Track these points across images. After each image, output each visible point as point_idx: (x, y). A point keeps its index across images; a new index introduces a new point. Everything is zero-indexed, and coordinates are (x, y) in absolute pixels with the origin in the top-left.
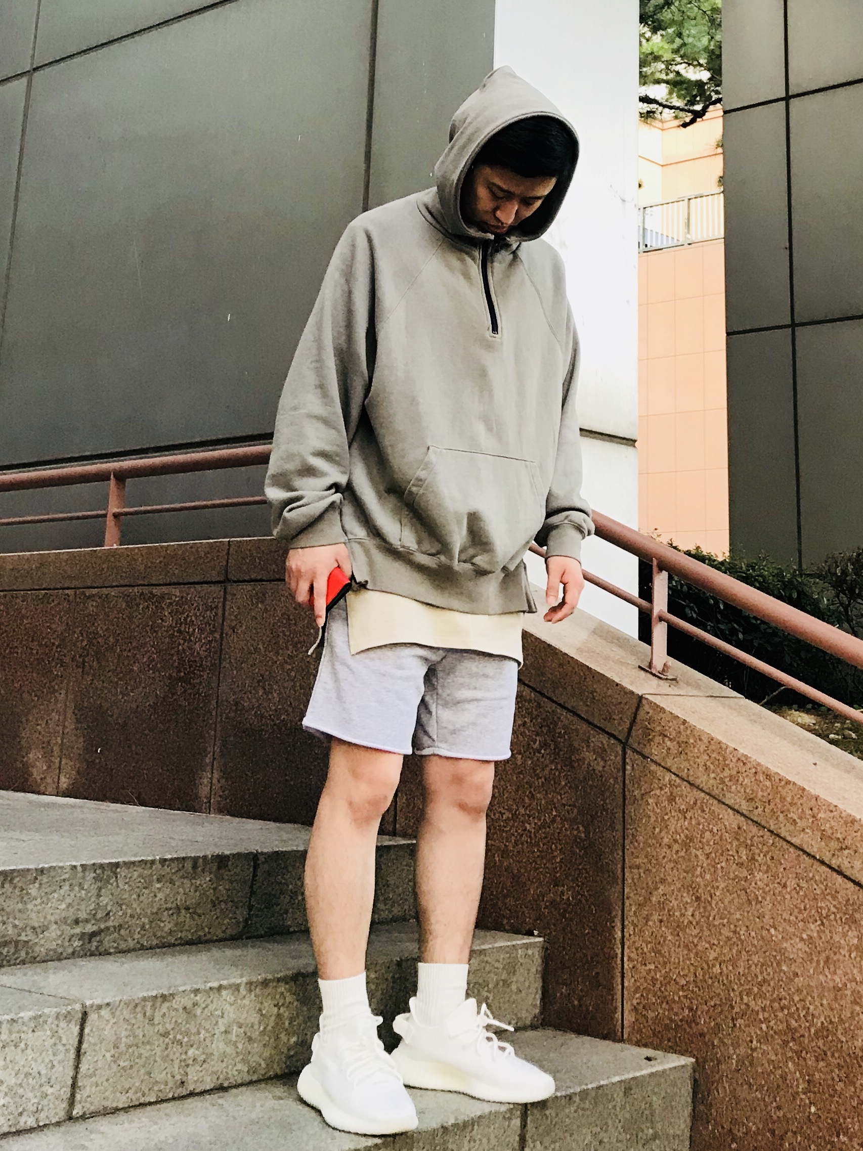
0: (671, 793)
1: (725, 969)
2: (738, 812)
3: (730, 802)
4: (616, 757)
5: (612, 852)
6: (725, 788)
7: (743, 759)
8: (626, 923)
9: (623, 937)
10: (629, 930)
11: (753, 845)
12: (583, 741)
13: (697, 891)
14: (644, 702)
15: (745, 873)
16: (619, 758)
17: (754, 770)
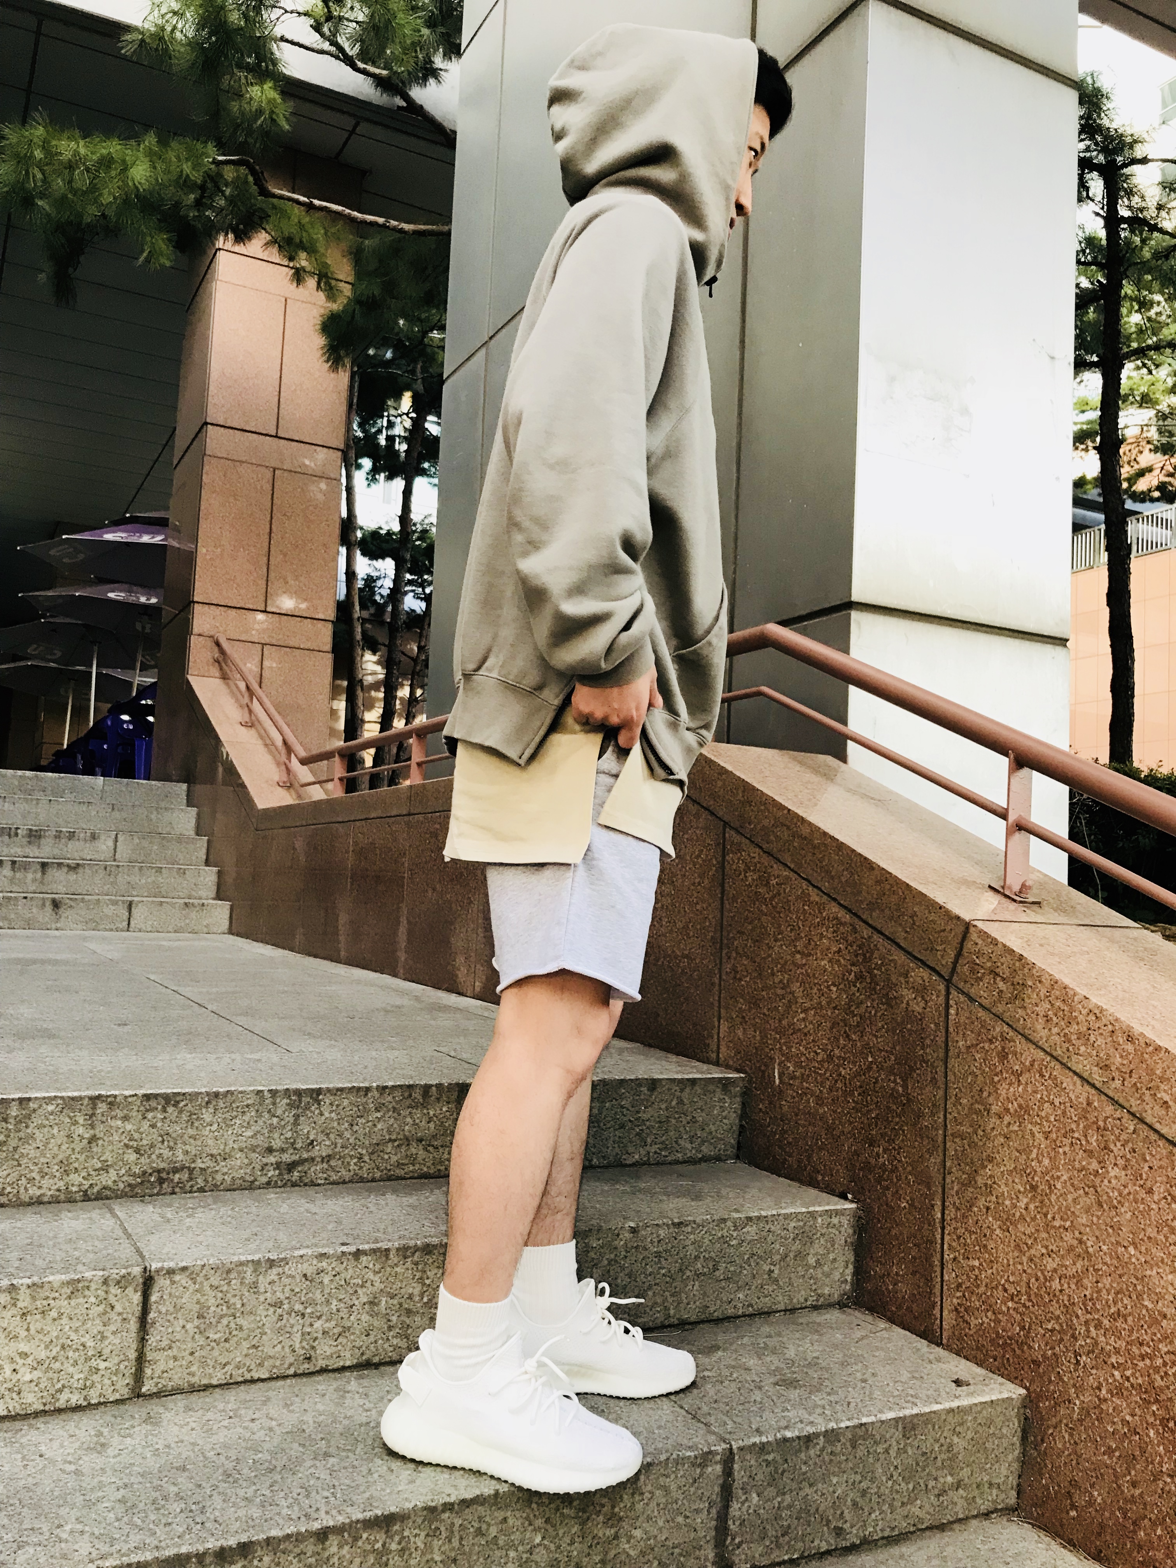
0: (1003, 1048)
1: (1066, 1286)
2: (1088, 1083)
3: (1078, 1068)
4: (938, 996)
5: (933, 1114)
6: (1071, 1048)
7: (1097, 1012)
8: (947, 1204)
9: (943, 1219)
10: (950, 1213)
11: (1105, 1129)
12: (901, 975)
13: (1033, 1178)
14: (972, 929)
15: (1094, 1165)
16: (941, 999)
17: (1110, 1027)
